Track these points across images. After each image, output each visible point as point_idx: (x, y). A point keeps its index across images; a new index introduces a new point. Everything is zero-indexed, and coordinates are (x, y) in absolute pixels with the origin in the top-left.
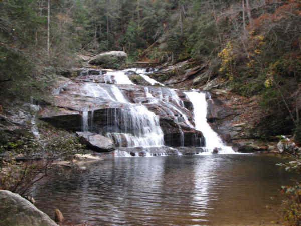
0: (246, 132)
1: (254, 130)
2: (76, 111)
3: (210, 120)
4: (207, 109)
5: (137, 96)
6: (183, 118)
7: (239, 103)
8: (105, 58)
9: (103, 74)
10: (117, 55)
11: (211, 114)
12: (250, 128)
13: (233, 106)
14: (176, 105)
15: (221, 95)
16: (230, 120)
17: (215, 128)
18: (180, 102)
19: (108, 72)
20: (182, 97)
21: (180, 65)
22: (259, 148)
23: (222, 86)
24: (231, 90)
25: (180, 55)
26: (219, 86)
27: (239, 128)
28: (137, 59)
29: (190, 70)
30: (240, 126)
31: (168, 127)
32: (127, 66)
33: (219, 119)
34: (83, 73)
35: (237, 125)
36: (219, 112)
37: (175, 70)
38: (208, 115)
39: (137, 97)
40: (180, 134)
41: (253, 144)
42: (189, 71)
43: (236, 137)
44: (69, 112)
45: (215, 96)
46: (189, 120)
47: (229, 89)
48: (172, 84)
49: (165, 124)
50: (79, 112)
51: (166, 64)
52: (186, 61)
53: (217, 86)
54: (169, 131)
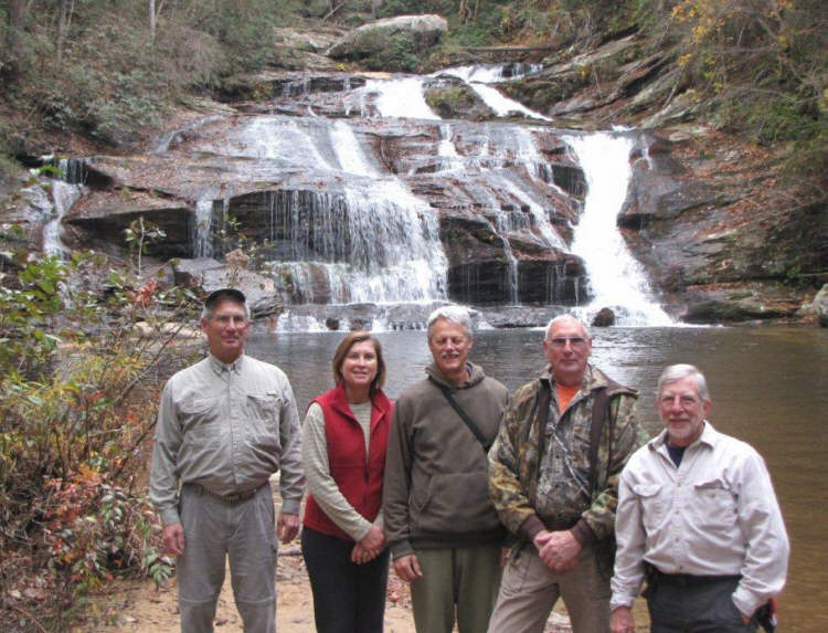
0: (735, 258)
1: (765, 253)
2: (179, 199)
3: (630, 223)
4: (629, 186)
5: (410, 151)
6: (532, 217)
7: (739, 168)
8: (371, 38)
9: (353, 87)
10: (414, 26)
11: (636, 203)
12: (750, 247)
13: (718, 177)
14: (526, 177)
15: (684, 144)
16: (695, 222)
17: (638, 249)
18: (542, 169)
19: (368, 82)
20: (554, 152)
21: (607, 52)
22: (762, 308)
23: (698, 114)
24: (721, 125)
25: (615, 19)
26: (687, 115)
27: (718, 247)
28: (496, 35)
29: (636, 63)
30: (721, 240)
31: (467, 244)
32: (446, 61)
33: (659, 219)
34: (292, 88)
35: (712, 236)
36: (663, 197)
37: (589, 67)
38: (627, 206)
39: (407, 154)
40: (505, 265)
41: (753, 298)
42: (632, 70)
43: (704, 275)
44: (159, 204)
45: (664, 147)
46: (554, 222)
47: (717, 121)
48: (576, 111)
49: (460, 235)
50: (188, 202)
51: (572, 48)
52: (630, 38)
53: (680, 114)
54: (467, 257)
